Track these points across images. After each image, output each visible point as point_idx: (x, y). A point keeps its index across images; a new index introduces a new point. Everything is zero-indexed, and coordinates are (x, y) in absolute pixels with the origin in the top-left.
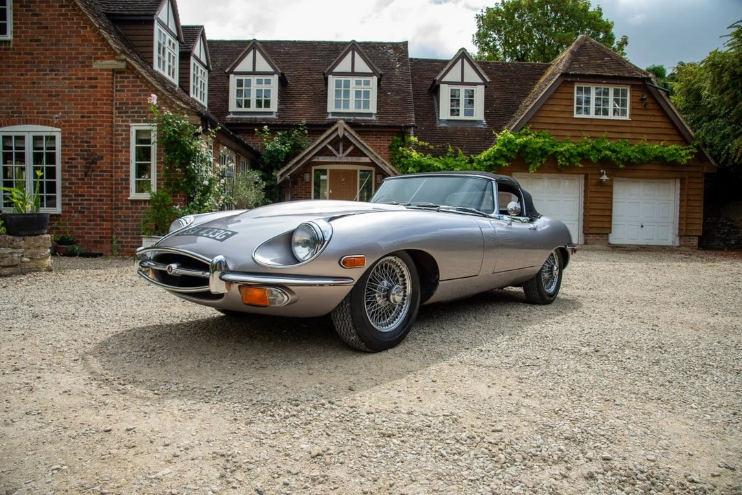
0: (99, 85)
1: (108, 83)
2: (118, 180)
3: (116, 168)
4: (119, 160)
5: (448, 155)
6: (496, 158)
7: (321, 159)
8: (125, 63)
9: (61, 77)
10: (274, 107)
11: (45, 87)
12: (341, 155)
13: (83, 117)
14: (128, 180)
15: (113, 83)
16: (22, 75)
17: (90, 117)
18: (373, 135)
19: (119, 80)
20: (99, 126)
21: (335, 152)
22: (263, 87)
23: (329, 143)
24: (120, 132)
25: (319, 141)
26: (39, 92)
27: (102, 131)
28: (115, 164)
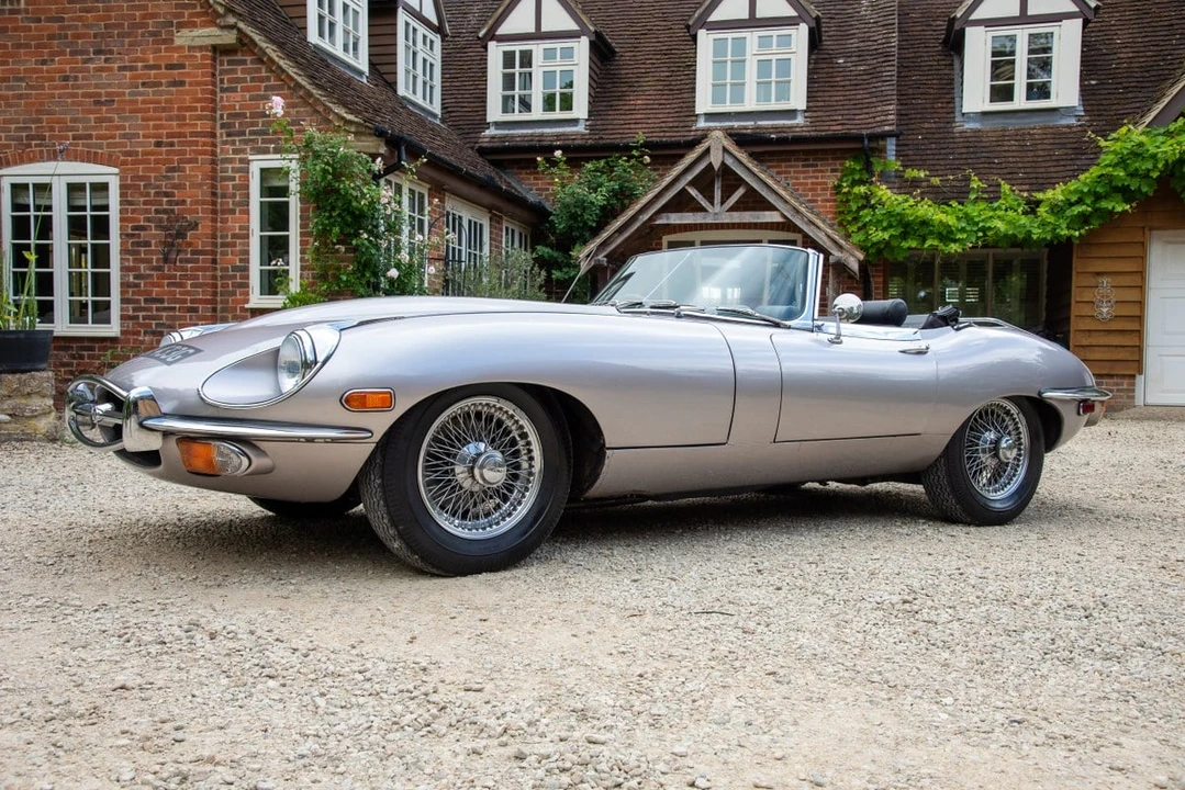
0: (187, 80)
1: (203, 75)
2: (226, 269)
3: (223, 245)
4: (229, 229)
5: (972, 196)
6: (1098, 197)
7: (674, 219)
8: (235, 32)
9: (116, 66)
10: (581, 109)
11: (88, 86)
12: (717, 208)
13: (158, 144)
14: (246, 269)
15: (213, 75)
16: (44, 62)
17: (172, 144)
18: (796, 160)
19: (226, 67)
20: (190, 161)
21: (704, 203)
22: (558, 66)
23: (691, 183)
24: (230, 174)
25: (668, 180)
26: (76, 95)
27: (195, 172)
28: (221, 237)
